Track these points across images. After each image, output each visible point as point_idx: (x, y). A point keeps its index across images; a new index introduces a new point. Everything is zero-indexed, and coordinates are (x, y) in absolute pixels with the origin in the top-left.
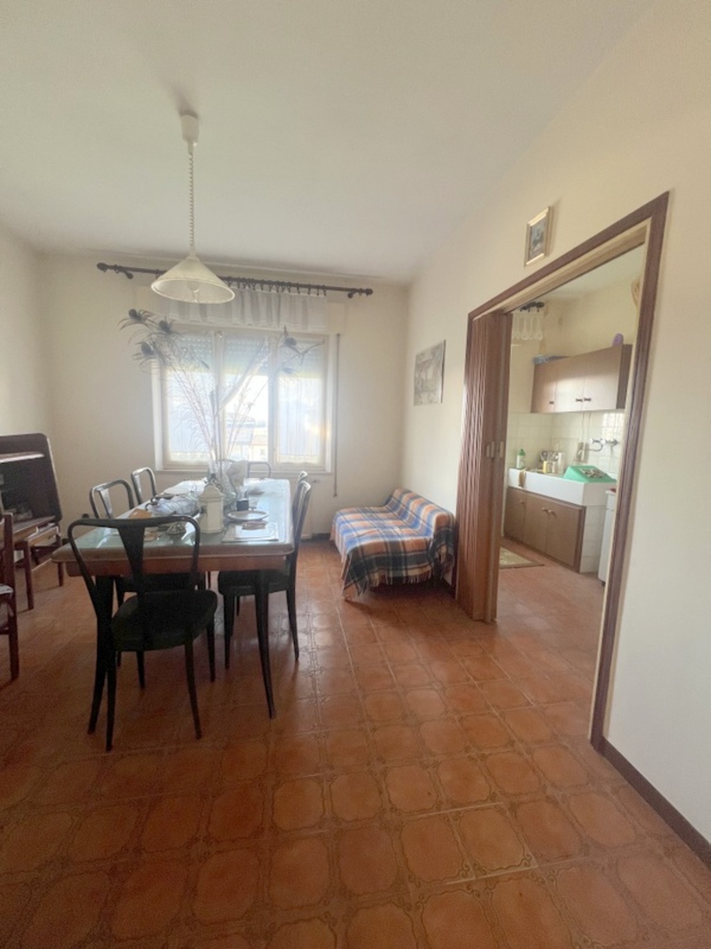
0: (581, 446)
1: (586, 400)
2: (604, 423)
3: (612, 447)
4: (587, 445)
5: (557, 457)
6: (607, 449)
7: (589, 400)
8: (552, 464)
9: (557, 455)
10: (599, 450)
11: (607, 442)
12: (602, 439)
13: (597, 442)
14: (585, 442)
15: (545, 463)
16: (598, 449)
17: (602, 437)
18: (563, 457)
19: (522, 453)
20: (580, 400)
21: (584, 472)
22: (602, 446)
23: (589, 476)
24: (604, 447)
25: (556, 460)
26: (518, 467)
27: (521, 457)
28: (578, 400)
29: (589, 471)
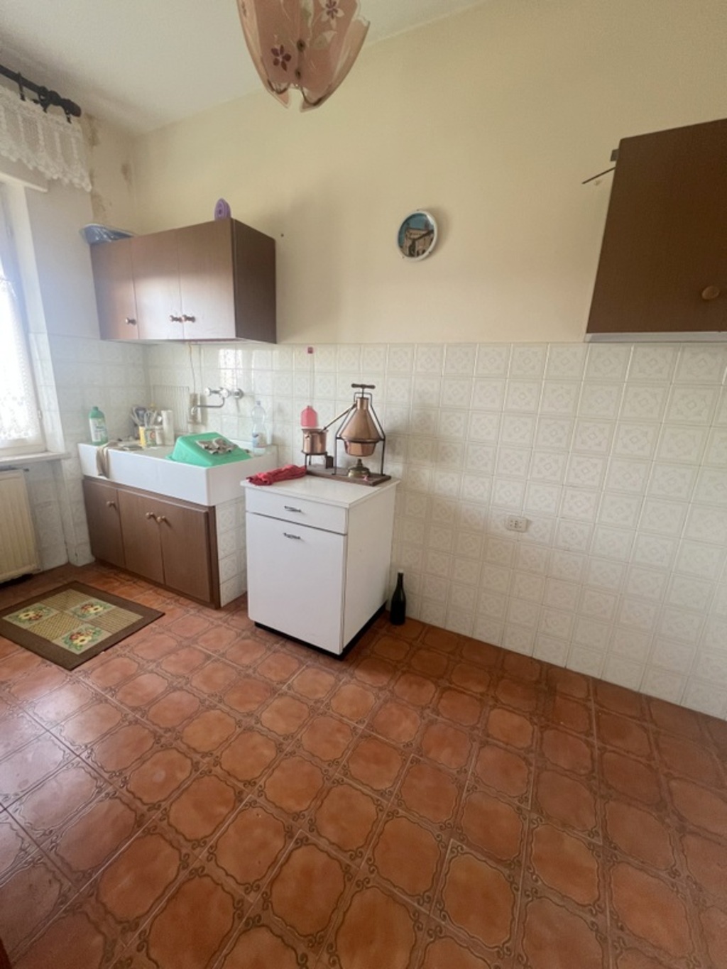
0: (194, 401)
1: (188, 319)
2: (222, 361)
3: (237, 399)
4: (203, 398)
5: (160, 419)
6: (230, 403)
7: (192, 319)
8: (153, 431)
9: (159, 414)
10: (220, 407)
11: (230, 393)
12: (222, 389)
13: (216, 392)
14: (199, 393)
15: (142, 430)
16: (219, 405)
17: (223, 386)
18: (169, 419)
19: (98, 414)
20: (179, 320)
21: (203, 446)
22: (224, 399)
23: (211, 452)
24: (226, 400)
25: (161, 423)
26: (94, 440)
27: (96, 421)
28: (175, 319)
29: (211, 442)
